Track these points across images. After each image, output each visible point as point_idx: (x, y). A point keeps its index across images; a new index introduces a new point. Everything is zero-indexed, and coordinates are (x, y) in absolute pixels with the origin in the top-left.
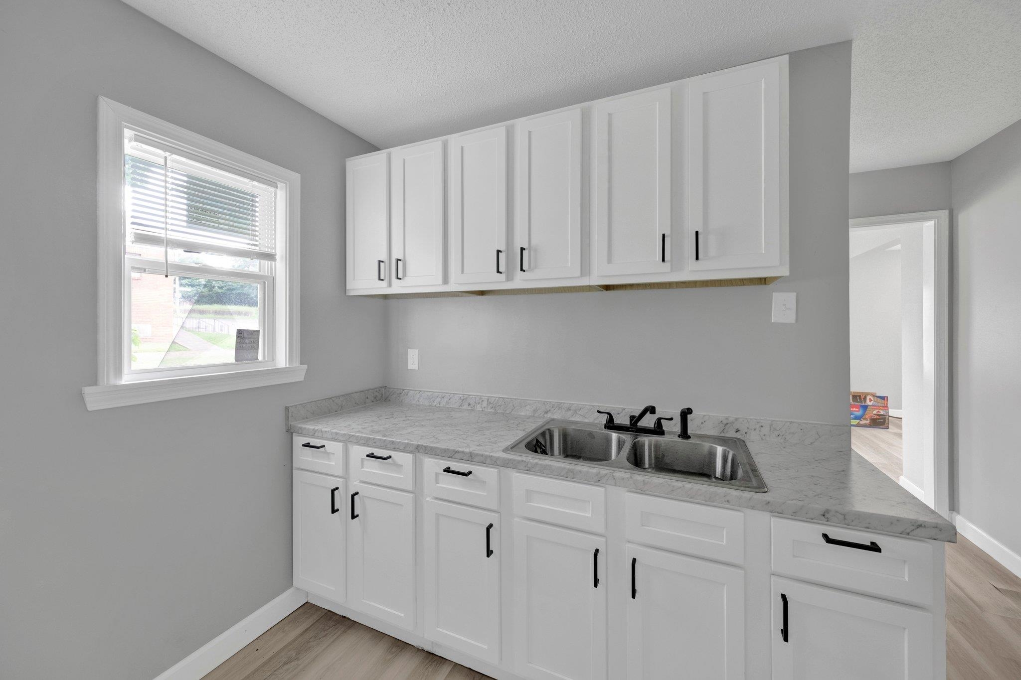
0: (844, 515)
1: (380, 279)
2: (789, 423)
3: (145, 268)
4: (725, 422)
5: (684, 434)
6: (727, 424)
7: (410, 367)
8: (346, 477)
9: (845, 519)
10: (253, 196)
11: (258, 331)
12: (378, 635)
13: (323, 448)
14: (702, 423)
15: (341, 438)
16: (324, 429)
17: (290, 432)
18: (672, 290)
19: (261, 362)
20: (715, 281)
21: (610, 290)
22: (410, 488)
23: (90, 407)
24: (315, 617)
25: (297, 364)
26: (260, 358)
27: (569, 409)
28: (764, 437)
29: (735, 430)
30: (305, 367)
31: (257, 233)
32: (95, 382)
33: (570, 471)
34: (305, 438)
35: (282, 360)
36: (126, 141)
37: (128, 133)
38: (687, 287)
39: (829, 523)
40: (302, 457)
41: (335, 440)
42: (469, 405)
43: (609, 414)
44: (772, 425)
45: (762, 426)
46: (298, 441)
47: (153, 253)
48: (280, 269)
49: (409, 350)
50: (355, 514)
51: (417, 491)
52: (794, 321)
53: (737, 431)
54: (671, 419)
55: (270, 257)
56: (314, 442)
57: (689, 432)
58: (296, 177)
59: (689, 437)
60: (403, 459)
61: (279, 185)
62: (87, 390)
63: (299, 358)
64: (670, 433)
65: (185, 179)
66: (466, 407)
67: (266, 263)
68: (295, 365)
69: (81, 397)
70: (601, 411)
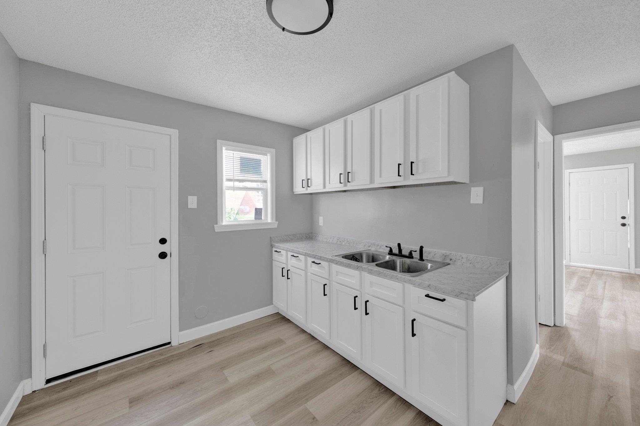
0: (436, 287)
1: (303, 187)
2: (476, 257)
3: (229, 188)
4: (445, 255)
5: (421, 259)
6: (446, 256)
7: (320, 225)
8: (287, 264)
9: (436, 288)
10: (259, 160)
11: (262, 209)
12: (297, 327)
13: (280, 253)
14: (435, 255)
15: (285, 249)
16: (281, 246)
17: (272, 246)
18: (423, 187)
19: (263, 220)
20: (442, 182)
21: (395, 188)
22: (303, 269)
23: (216, 231)
24: (279, 317)
25: (274, 221)
26: (263, 218)
27: (378, 246)
28: (463, 264)
29: (449, 260)
30: (277, 222)
31: (262, 174)
32: (217, 224)
33: (349, 264)
34: (275, 249)
35: (269, 220)
36: (223, 150)
37: (224, 148)
38: (429, 186)
39: (430, 290)
40: (275, 255)
41: (283, 250)
42: (340, 242)
43: (391, 248)
44: (467, 257)
45: (462, 258)
46: (274, 249)
47: (231, 184)
48: (269, 185)
49: (320, 217)
50: (289, 278)
51: (306, 270)
52: (482, 203)
53: (451, 260)
54: (416, 251)
55: (265, 181)
56: (278, 250)
57: (424, 258)
58: (273, 150)
59: (424, 260)
60: (302, 257)
61: (268, 154)
62: (215, 226)
63: (275, 220)
64: (416, 258)
65: (240, 159)
66: (339, 243)
67: (265, 184)
68: (273, 222)
69: (214, 227)
70: (387, 246)
